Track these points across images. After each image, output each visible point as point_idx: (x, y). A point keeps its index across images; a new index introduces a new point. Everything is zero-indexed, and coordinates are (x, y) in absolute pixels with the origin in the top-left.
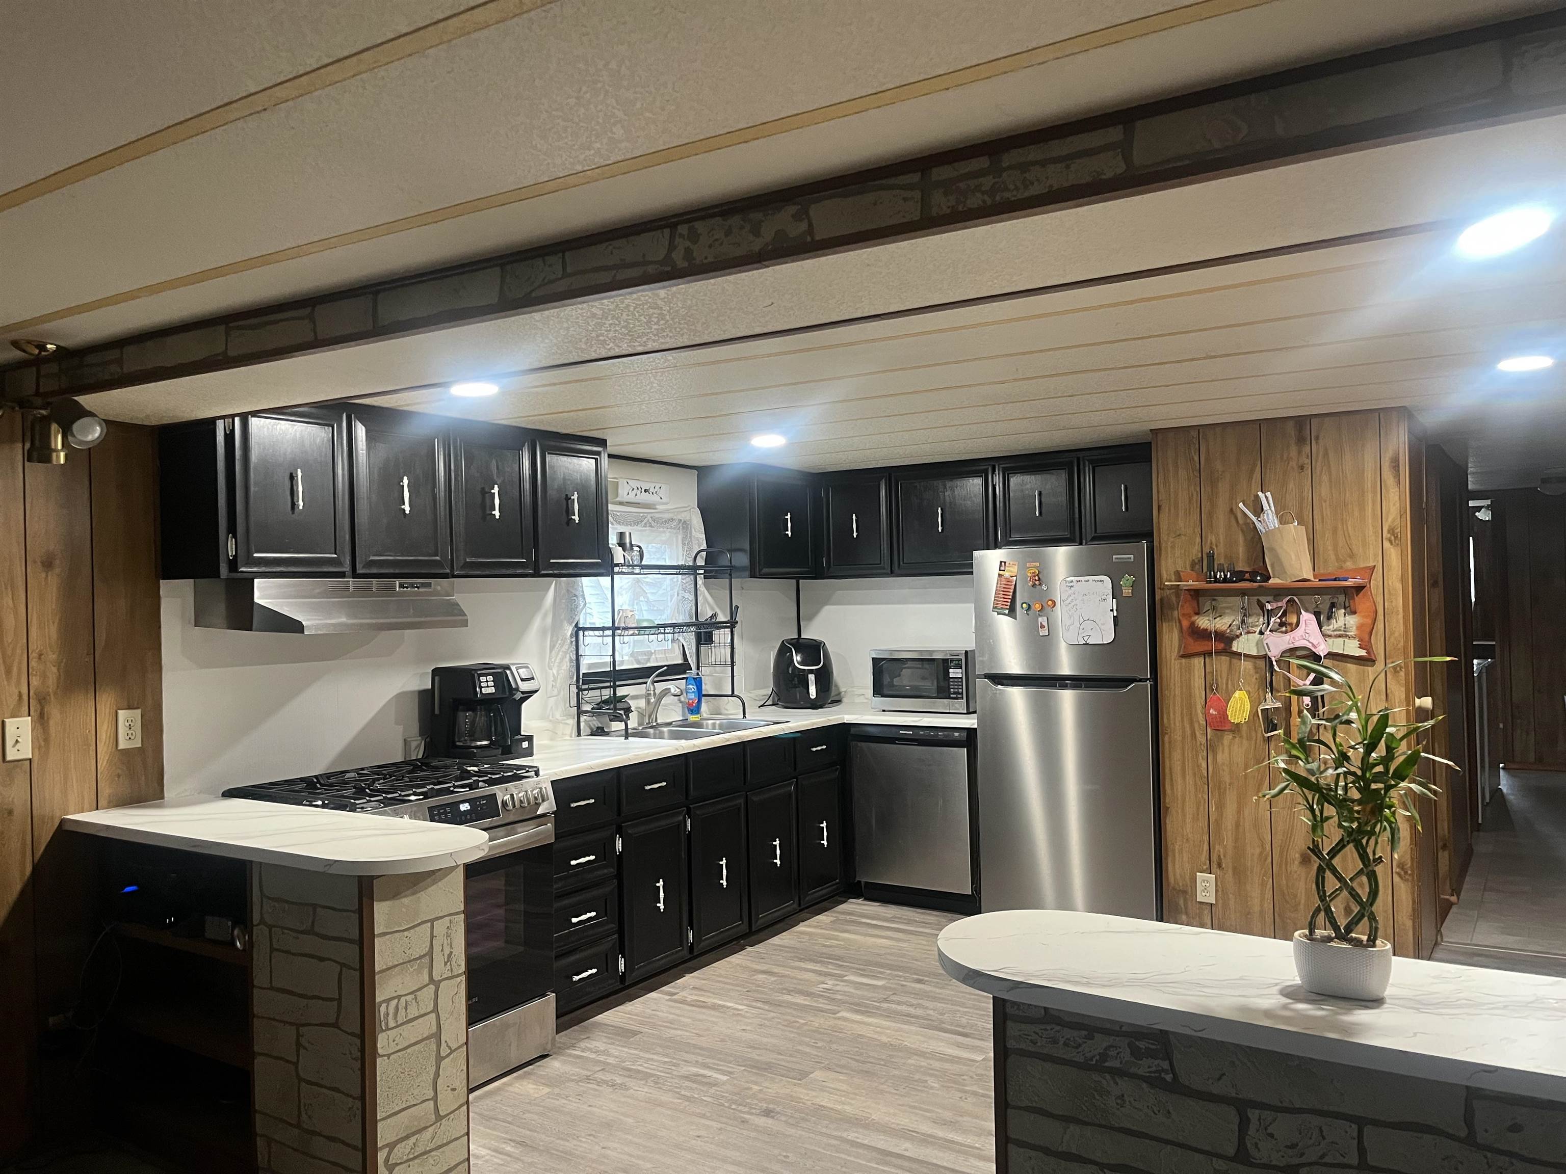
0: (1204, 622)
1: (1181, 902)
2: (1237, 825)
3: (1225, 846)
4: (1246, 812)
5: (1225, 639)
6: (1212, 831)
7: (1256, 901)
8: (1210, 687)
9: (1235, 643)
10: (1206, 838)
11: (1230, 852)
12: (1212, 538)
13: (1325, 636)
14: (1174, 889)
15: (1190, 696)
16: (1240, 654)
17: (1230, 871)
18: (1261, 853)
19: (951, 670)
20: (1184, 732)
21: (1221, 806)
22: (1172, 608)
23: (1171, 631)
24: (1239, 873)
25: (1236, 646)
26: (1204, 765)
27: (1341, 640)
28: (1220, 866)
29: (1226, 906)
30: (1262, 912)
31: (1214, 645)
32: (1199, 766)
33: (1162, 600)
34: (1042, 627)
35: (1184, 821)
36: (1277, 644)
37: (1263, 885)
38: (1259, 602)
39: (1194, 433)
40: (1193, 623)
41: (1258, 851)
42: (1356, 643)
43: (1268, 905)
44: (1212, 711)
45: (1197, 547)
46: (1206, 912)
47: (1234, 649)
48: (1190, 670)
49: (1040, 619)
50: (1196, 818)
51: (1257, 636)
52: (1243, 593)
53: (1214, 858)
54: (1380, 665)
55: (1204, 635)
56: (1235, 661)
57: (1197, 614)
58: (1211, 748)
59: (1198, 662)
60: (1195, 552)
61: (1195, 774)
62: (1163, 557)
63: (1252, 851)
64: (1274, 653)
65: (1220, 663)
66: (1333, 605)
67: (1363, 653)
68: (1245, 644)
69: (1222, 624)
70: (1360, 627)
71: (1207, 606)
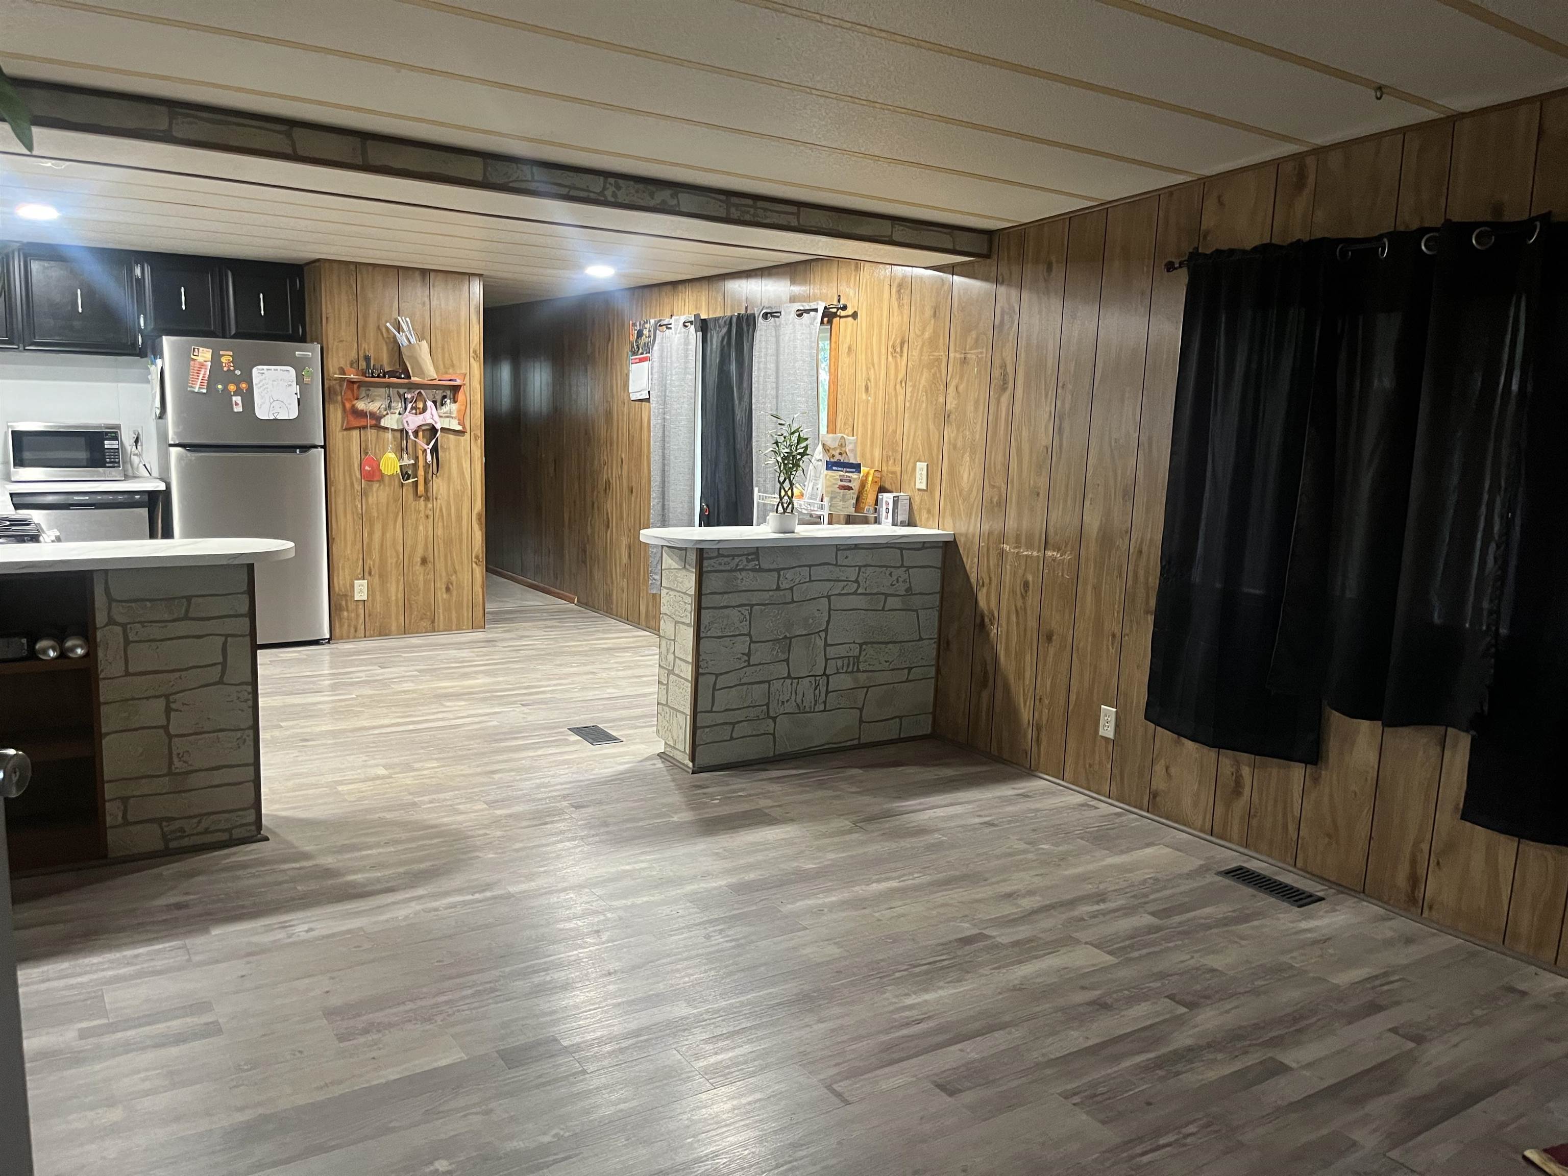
0: (361, 405)
1: (344, 603)
2: (382, 545)
3: (374, 561)
4: (388, 535)
5: (377, 418)
6: (365, 552)
7: (393, 594)
8: (364, 451)
9: (382, 420)
10: (361, 556)
11: (377, 560)
12: (364, 345)
13: (440, 417)
14: (338, 595)
15: (349, 457)
16: (387, 429)
17: (377, 576)
18: (397, 562)
19: (106, 442)
20: (345, 484)
21: (371, 534)
22: (336, 394)
23: (336, 410)
24: (383, 577)
25: (383, 423)
26: (360, 506)
27: (448, 419)
28: (370, 574)
29: (374, 600)
30: (397, 600)
31: (370, 422)
32: (356, 507)
33: (329, 388)
34: (237, 404)
35: (346, 546)
36: (413, 421)
37: (398, 582)
38: (398, 393)
39: (352, 267)
40: (353, 406)
41: (394, 560)
42: (456, 421)
43: (401, 595)
44: (367, 468)
45: (355, 351)
46: (361, 606)
47: (382, 424)
48: (350, 439)
49: (234, 398)
50: (354, 543)
51: (397, 415)
52: (388, 386)
53: (367, 569)
54: (467, 435)
55: (362, 414)
56: (381, 433)
57: (357, 399)
58: (364, 493)
59: (355, 433)
60: (353, 354)
61: (353, 513)
62: (330, 356)
63: (391, 561)
64: (411, 428)
65: (371, 434)
66: (445, 397)
67: (460, 428)
68: (390, 421)
69: (374, 406)
70: (459, 411)
71: (363, 394)
